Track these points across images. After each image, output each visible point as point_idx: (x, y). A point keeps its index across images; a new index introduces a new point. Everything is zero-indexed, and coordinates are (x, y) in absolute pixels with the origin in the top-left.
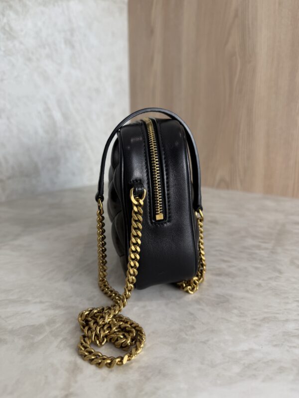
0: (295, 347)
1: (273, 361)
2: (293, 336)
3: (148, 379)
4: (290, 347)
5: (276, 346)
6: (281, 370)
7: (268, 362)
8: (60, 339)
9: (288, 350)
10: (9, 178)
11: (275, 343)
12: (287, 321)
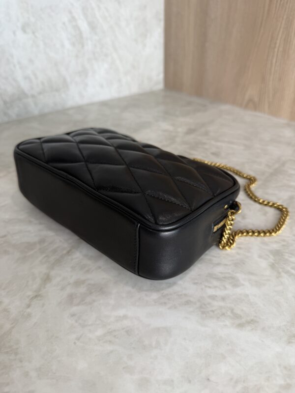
0: (210, 287)
1: (185, 295)
2: (214, 278)
3: (91, 293)
4: (206, 286)
5: (195, 283)
6: (188, 303)
7: (181, 295)
8: (44, 255)
9: (202, 289)
10: (40, 93)
11: (196, 281)
12: (219, 264)
